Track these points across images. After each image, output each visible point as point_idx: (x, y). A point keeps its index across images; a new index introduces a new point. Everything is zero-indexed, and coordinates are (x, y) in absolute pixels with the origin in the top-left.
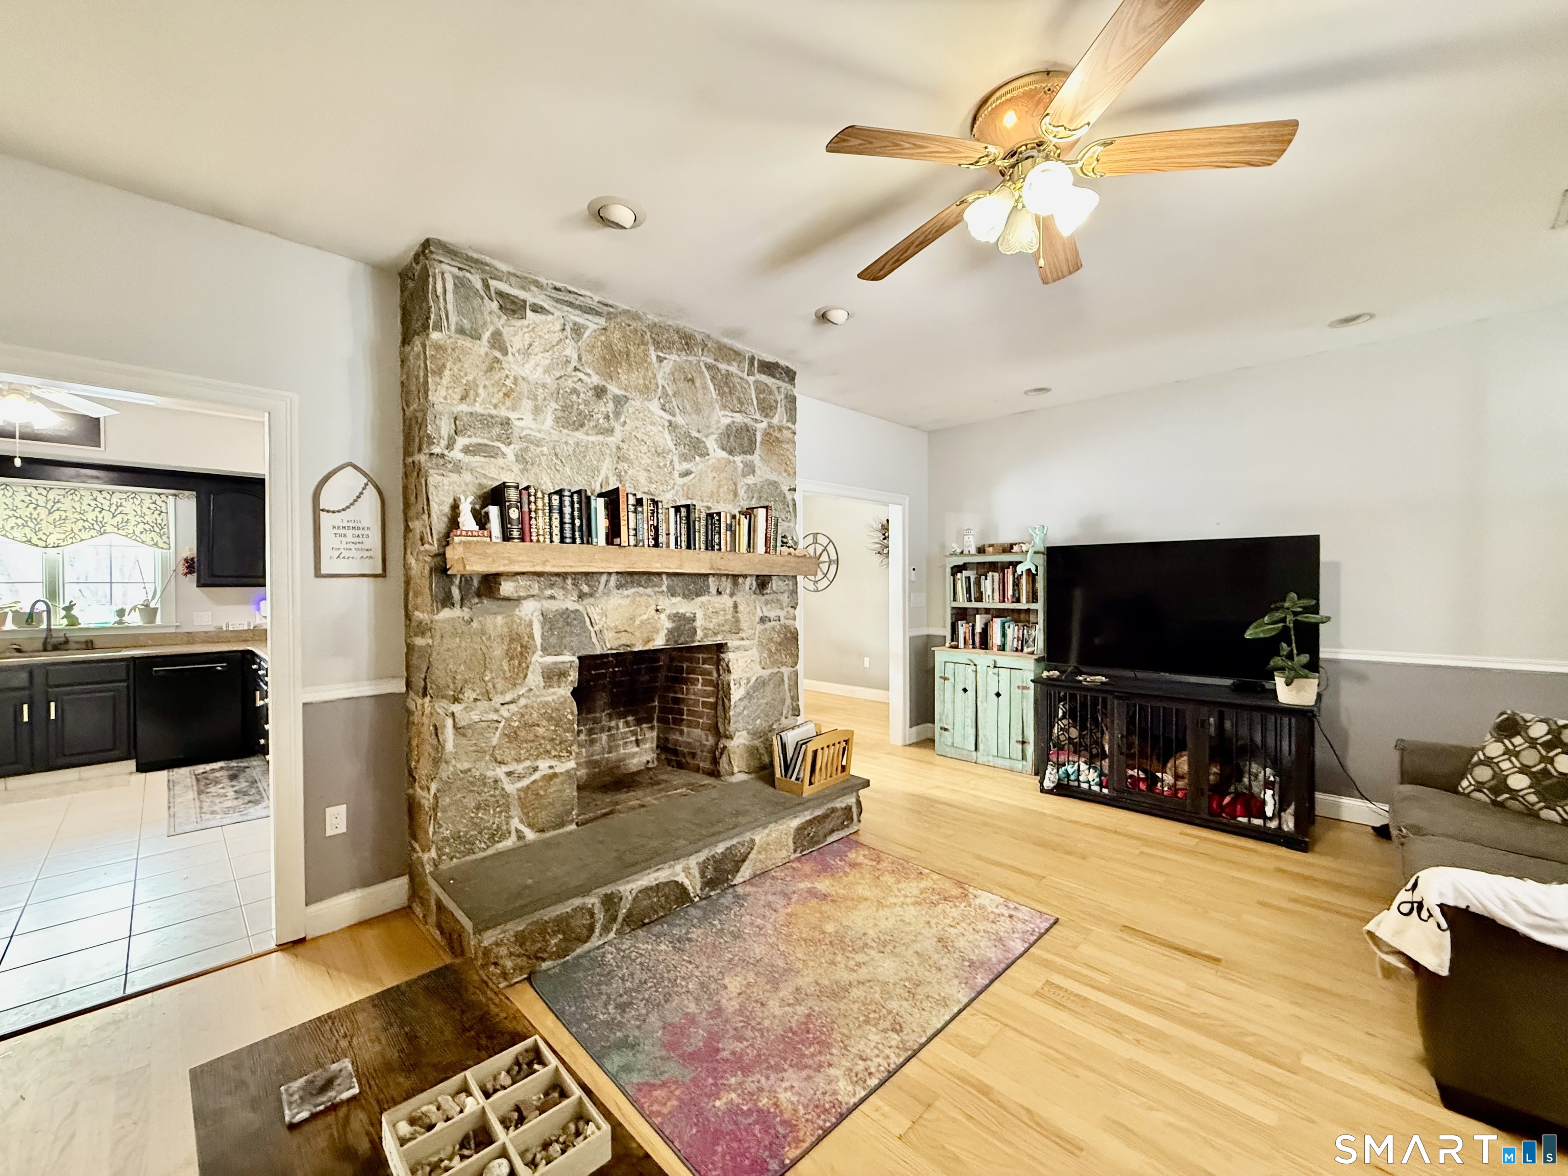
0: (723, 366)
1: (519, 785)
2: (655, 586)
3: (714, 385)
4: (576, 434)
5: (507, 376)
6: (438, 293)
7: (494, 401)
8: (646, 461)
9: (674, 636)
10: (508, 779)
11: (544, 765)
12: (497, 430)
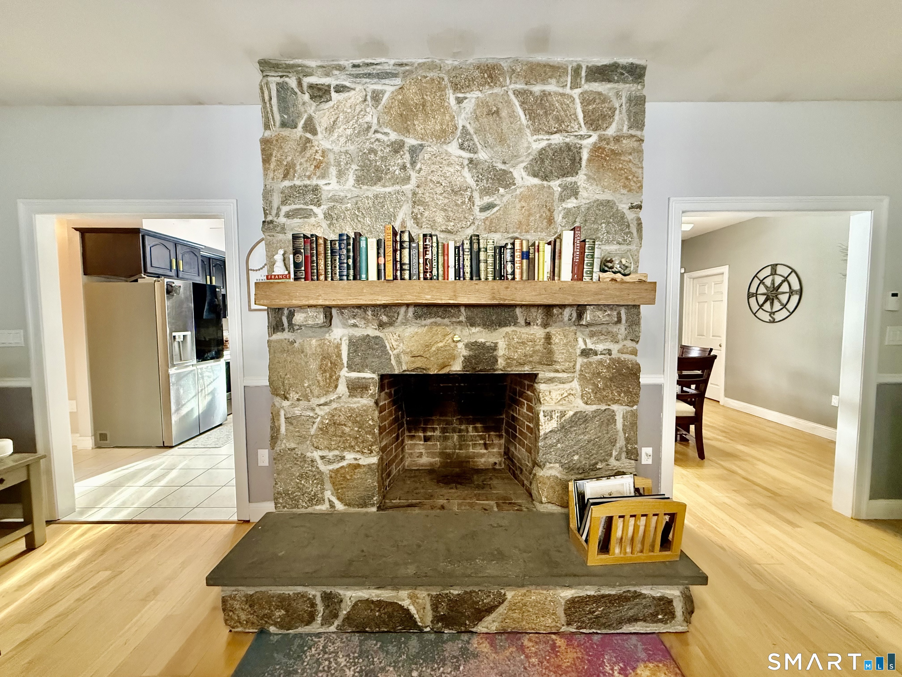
0: (537, 89)
1: (331, 467)
2: (452, 316)
3: (524, 110)
4: (374, 188)
5: (317, 152)
6: (266, 101)
7: (308, 174)
8: (442, 201)
9: (471, 363)
10: (321, 461)
11: (350, 457)
12: (310, 196)
